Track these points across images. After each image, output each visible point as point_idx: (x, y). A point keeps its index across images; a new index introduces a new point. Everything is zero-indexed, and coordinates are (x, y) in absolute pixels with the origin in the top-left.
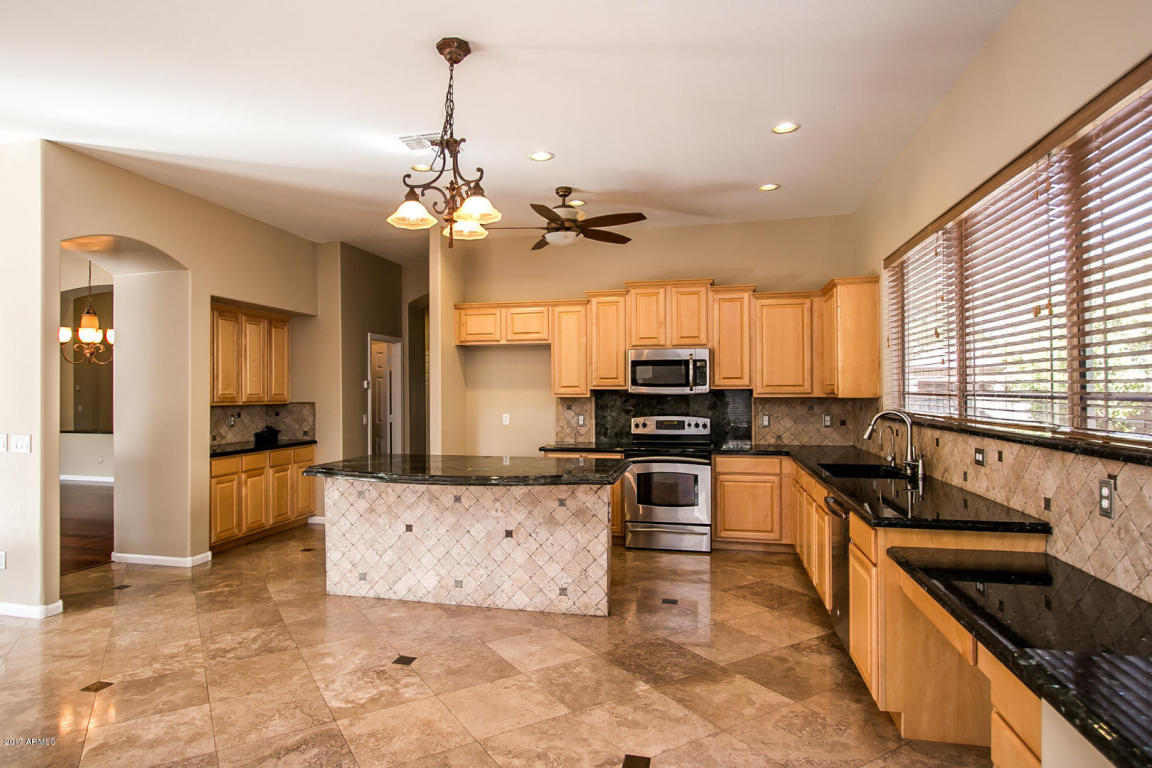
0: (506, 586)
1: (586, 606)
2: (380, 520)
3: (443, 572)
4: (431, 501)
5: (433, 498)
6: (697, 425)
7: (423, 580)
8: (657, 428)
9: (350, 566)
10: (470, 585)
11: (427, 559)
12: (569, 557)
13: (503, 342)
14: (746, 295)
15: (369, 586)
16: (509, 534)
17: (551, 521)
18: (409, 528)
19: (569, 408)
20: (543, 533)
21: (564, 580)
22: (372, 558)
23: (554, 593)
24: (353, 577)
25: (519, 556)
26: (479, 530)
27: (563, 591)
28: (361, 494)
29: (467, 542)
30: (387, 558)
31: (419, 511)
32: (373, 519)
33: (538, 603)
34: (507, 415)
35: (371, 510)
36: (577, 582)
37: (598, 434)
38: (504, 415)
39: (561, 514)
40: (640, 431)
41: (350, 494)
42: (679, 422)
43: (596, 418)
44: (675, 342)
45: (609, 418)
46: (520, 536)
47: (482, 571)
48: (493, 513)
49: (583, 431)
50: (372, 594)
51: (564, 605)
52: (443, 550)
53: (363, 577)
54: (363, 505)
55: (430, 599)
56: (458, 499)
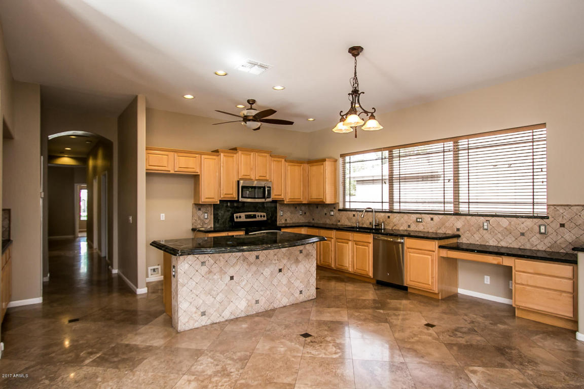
0: (279, 296)
1: (309, 296)
2: (215, 277)
3: (250, 298)
4: (244, 260)
5: (245, 259)
6: (261, 216)
7: (240, 305)
8: (246, 218)
9: (194, 310)
10: (263, 301)
11: (242, 293)
12: (303, 276)
13: (172, 172)
14: (283, 160)
15: (208, 318)
16: (280, 270)
17: (297, 261)
18: (232, 278)
19: (200, 209)
20: (294, 267)
21: (301, 287)
22: (209, 300)
23: (297, 294)
24: (197, 316)
25: (284, 281)
26: (267, 271)
27: (301, 292)
28: (203, 263)
29: (261, 279)
30: (218, 298)
31: (237, 268)
32: (210, 277)
33: (292, 300)
34: (164, 214)
35: (210, 272)
36: (306, 287)
37: (215, 222)
38: (162, 215)
39: (301, 257)
40: (239, 220)
41: (196, 264)
42: (254, 215)
43: (214, 214)
44: (257, 178)
45: (220, 214)
46: (284, 271)
47: (268, 292)
48: (274, 262)
49: (207, 221)
50: (209, 322)
51: (302, 298)
52: (249, 286)
53: (203, 314)
54: (204, 269)
55: (243, 315)
56: (257, 257)
